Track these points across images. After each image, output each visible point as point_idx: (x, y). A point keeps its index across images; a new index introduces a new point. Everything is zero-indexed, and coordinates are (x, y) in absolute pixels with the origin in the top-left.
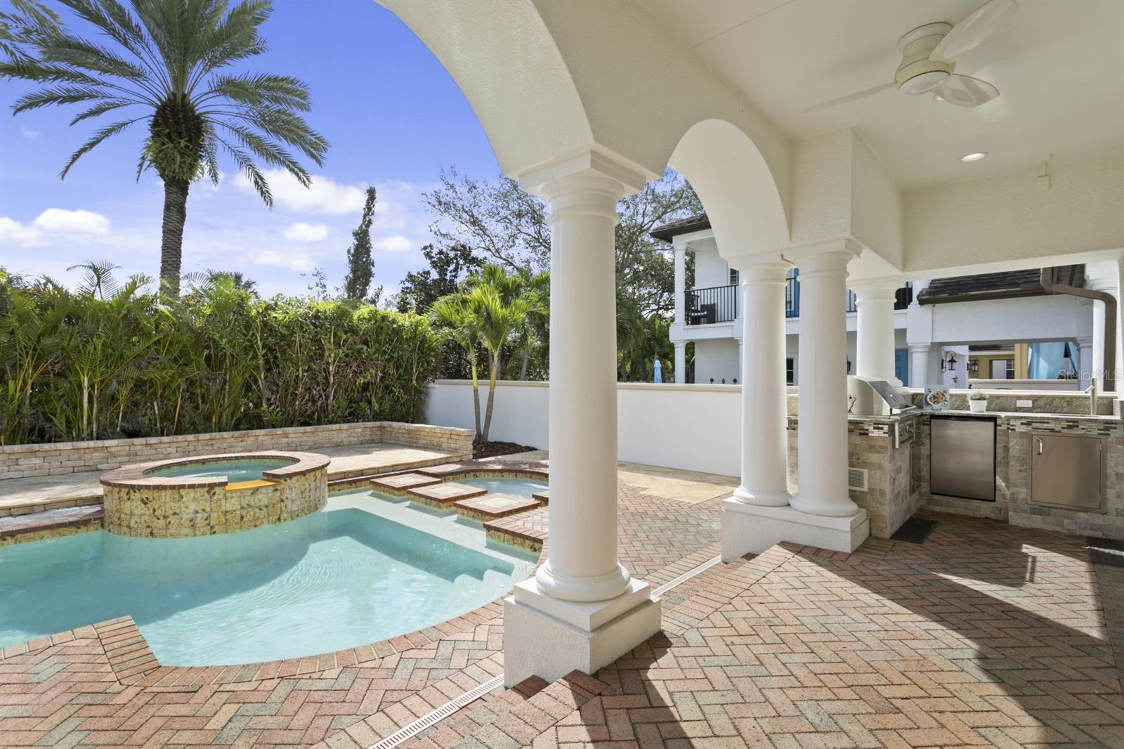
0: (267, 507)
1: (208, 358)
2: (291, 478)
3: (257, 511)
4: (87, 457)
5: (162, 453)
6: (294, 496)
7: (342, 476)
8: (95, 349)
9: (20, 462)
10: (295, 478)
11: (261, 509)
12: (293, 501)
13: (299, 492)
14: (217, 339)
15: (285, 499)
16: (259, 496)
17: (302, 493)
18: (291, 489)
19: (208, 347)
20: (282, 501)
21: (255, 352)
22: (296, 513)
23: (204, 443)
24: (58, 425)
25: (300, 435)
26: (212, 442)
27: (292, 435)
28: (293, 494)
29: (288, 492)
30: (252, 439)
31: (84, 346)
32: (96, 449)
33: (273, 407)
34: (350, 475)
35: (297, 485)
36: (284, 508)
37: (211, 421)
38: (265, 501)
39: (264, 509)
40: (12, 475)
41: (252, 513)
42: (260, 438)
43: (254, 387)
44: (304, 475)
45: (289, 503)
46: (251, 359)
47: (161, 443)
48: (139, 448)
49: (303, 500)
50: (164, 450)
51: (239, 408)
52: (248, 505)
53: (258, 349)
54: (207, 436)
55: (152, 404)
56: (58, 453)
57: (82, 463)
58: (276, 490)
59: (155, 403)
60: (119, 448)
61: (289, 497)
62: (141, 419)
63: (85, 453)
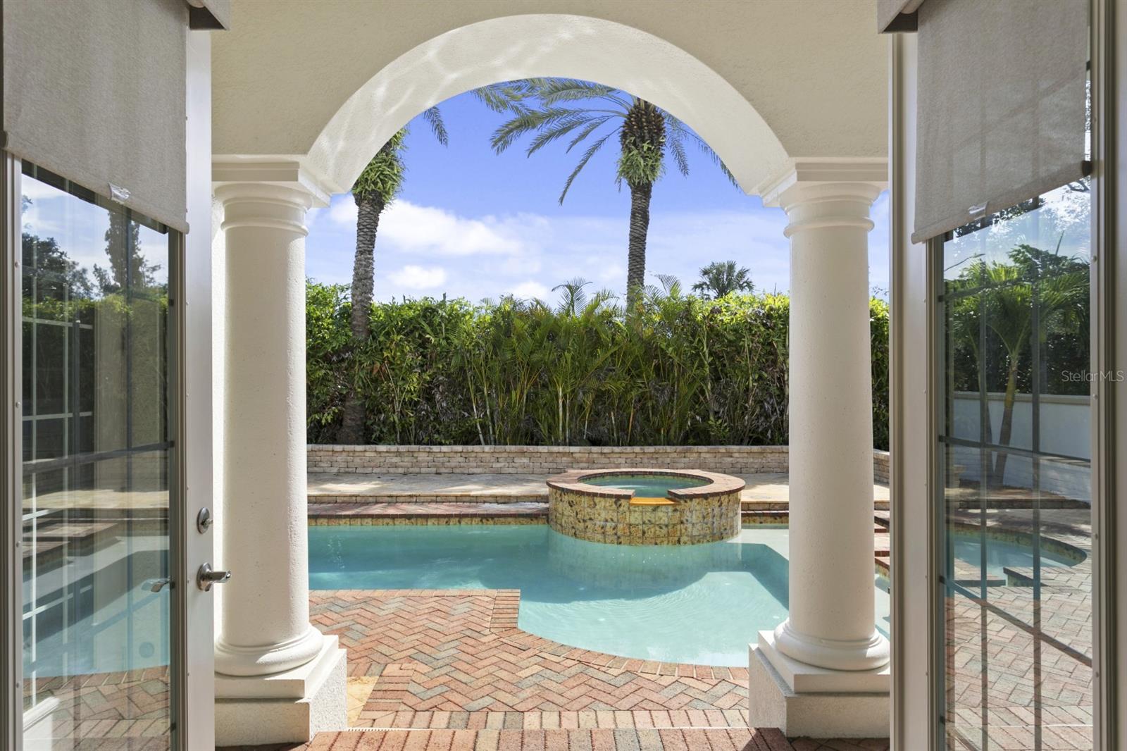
0: (667, 526)
1: (657, 368)
2: (691, 500)
3: (657, 528)
4: (559, 460)
5: (614, 463)
6: (694, 519)
7: (767, 506)
8: (566, 362)
9: (516, 460)
10: (695, 501)
11: (661, 528)
12: (693, 524)
13: (701, 516)
14: (664, 347)
15: (685, 521)
16: (660, 514)
17: (704, 518)
18: (691, 512)
19: (656, 357)
20: (682, 522)
21: (701, 360)
22: (697, 538)
23: (649, 455)
24: (543, 430)
25: (746, 455)
26: (657, 456)
27: (737, 455)
28: (694, 517)
29: (688, 513)
30: (695, 455)
31: (559, 360)
32: (564, 454)
33: (720, 421)
34: (777, 507)
35: (698, 508)
36: (683, 531)
37: (660, 434)
38: (665, 520)
39: (664, 527)
40: (510, 470)
41: (653, 530)
42: (703, 455)
43: (702, 398)
44: (706, 499)
45: (690, 526)
46: (697, 368)
47: (613, 452)
48: (595, 456)
49: (705, 526)
50: (615, 460)
51: (686, 422)
52: (649, 521)
53: (705, 356)
54: (651, 449)
55: (610, 414)
56: (539, 455)
57: (555, 466)
58: (675, 510)
59: (612, 413)
60: (580, 455)
61: (689, 519)
62: (601, 428)
63: (557, 457)
